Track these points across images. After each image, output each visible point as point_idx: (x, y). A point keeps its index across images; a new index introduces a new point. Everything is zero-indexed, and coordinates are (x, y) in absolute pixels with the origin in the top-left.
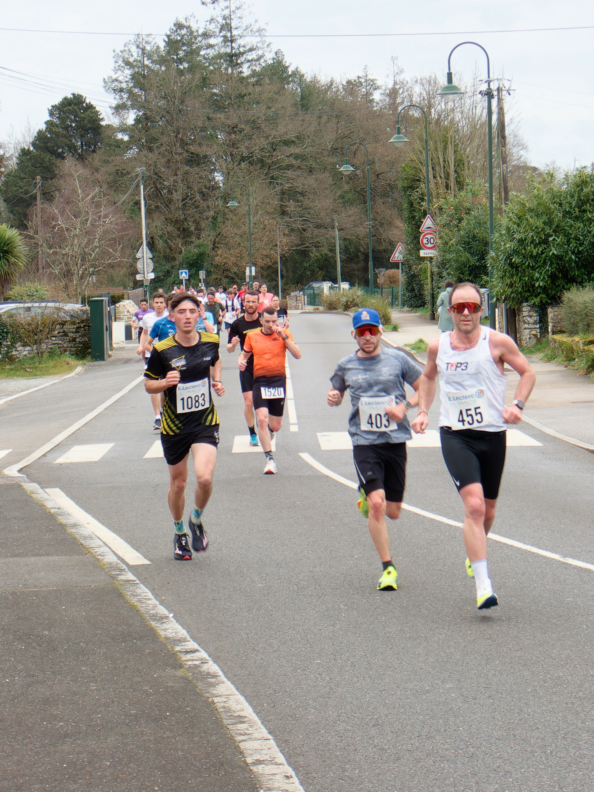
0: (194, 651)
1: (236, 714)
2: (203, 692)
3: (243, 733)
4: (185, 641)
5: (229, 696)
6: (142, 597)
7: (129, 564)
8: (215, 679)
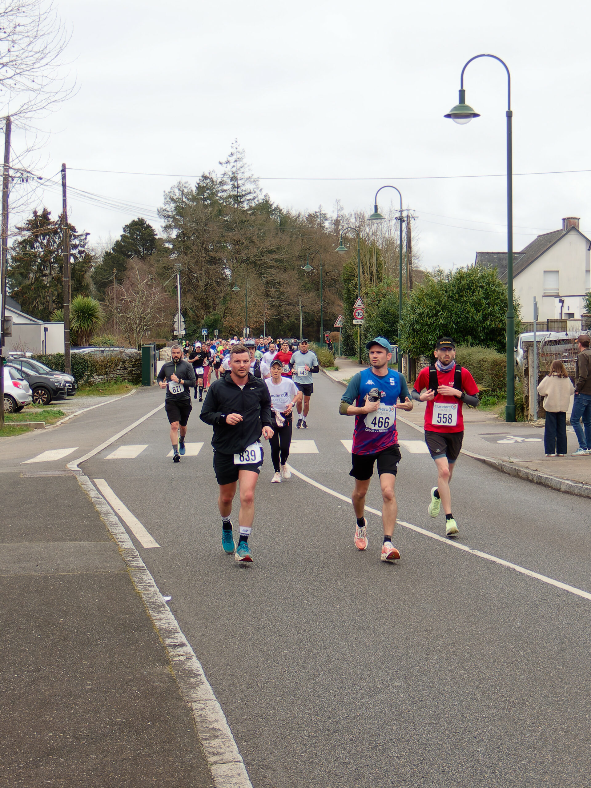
0: (181, 645)
1: (211, 727)
2: (184, 695)
3: (216, 752)
4: (175, 633)
5: (207, 702)
6: (146, 584)
7: (143, 547)
8: (196, 678)
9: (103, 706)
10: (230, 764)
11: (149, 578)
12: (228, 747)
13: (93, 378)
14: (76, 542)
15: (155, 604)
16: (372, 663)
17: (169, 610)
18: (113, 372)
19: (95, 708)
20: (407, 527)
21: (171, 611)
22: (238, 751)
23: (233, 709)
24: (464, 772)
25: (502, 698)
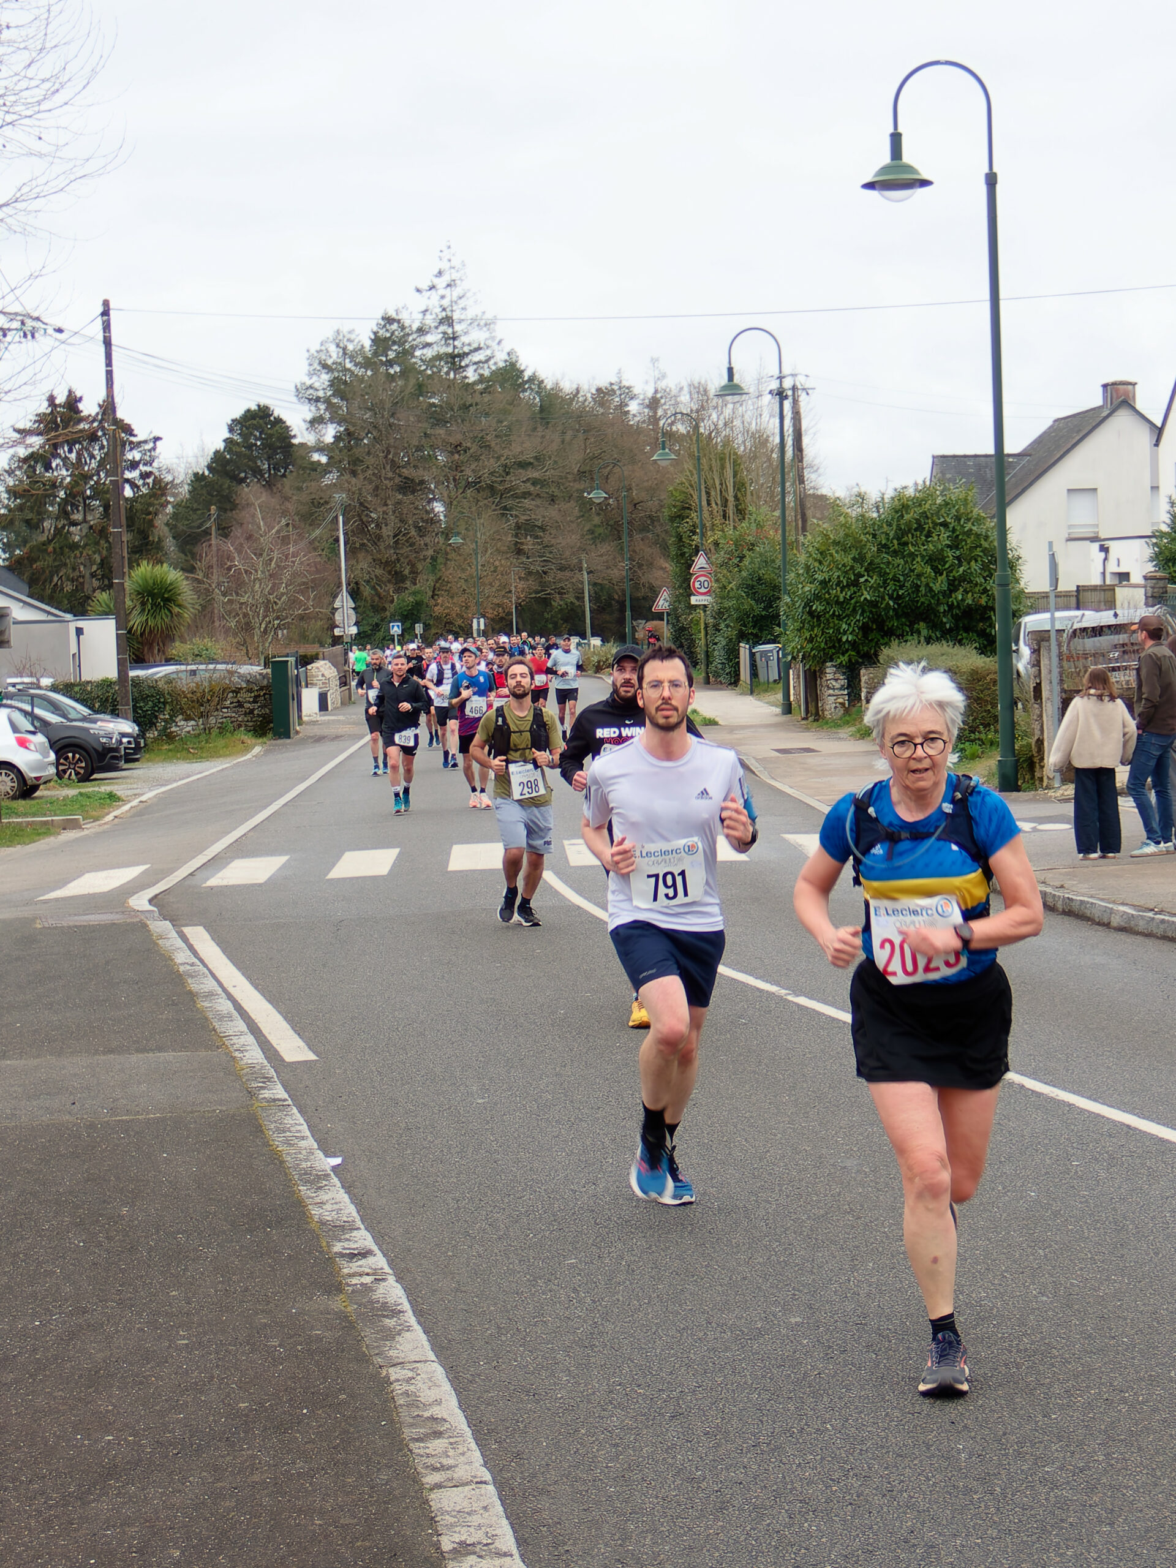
0: (365, 1254)
1: (427, 1414)
2: (372, 1352)
3: (439, 1465)
4: (352, 1230)
5: (418, 1365)
6: (291, 1134)
7: (283, 1060)
8: (395, 1319)
9: (212, 1377)
10: (467, 1488)
11: (296, 1121)
12: (463, 1454)
13: (177, 726)
14: (151, 1055)
15: (310, 1174)
16: (745, 1278)
17: (339, 1184)
18: (216, 713)
19: (196, 1383)
20: (807, 1008)
21: (343, 1187)
22: (482, 1461)
23: (470, 1378)
24: (931, 1491)
25: (1004, 1342)
